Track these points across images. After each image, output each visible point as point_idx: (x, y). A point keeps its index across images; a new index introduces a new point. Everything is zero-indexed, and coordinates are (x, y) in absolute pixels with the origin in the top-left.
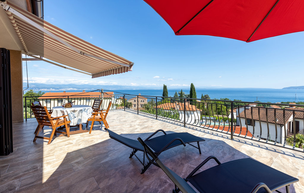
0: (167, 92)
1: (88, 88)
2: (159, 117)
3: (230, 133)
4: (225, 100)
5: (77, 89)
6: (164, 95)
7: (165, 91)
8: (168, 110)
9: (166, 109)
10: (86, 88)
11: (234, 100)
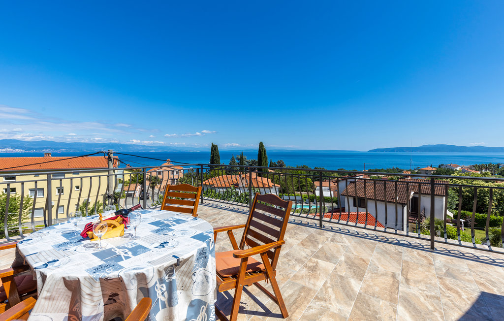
0: (218, 156)
1: (51, 149)
2: (206, 200)
3: (318, 218)
4: (303, 168)
5: (24, 151)
6: (212, 161)
7: (215, 154)
8: (222, 188)
9: (220, 186)
10: (46, 148)
11: (315, 168)
